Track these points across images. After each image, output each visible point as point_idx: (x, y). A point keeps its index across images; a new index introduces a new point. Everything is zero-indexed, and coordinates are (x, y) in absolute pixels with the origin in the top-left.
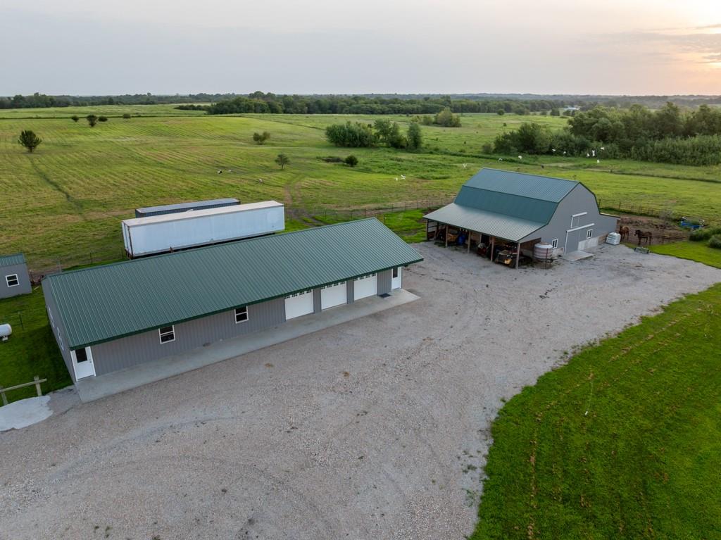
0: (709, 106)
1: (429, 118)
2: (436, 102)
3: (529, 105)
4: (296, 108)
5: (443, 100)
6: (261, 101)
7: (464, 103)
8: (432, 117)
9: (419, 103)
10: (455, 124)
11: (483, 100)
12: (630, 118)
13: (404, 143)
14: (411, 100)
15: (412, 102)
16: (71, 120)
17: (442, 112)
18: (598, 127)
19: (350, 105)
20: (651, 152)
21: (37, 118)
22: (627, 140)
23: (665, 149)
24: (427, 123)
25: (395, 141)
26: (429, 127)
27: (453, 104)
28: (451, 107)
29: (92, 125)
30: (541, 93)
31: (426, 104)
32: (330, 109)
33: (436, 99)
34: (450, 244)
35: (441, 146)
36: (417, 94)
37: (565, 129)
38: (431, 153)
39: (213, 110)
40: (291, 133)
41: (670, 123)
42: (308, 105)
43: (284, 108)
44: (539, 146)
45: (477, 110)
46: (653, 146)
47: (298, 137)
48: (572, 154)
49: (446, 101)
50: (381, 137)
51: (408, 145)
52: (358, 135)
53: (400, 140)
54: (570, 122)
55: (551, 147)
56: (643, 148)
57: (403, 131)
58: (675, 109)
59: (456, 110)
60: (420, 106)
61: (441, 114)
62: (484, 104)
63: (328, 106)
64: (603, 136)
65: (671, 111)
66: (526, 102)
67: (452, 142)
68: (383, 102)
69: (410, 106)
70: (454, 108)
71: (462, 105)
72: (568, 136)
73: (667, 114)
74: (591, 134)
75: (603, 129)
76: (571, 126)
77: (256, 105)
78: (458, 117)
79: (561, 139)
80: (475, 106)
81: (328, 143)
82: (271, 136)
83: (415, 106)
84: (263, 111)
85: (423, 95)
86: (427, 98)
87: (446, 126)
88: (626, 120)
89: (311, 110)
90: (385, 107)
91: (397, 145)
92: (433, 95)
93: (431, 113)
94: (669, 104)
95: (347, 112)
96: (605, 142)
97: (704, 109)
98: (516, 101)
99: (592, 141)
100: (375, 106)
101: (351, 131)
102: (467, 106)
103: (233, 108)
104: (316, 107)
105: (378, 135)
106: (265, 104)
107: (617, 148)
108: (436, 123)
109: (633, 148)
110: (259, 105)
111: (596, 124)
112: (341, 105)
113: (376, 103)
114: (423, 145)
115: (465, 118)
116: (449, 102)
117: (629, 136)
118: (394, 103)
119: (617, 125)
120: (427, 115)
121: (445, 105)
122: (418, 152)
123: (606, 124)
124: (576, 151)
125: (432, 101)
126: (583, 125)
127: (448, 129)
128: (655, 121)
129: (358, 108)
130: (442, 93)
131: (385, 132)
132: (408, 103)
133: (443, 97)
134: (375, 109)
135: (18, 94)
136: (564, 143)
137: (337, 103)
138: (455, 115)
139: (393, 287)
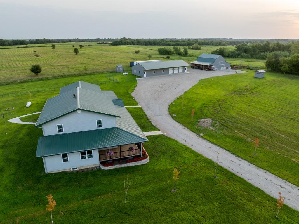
0: (279, 42)
1: (190, 47)
2: (192, 41)
3: (229, 43)
4: (141, 44)
5: (195, 41)
6: (129, 41)
7: (203, 42)
8: (191, 47)
9: (186, 41)
10: (200, 49)
11: (211, 41)
12: (254, 46)
13: (182, 54)
14: (183, 41)
15: (184, 41)
16: (72, 47)
17: (195, 45)
18: (244, 49)
19: (161, 42)
20: (260, 56)
21: (60, 46)
22: (253, 53)
23: (264, 55)
24: (189, 49)
25: (179, 53)
26: (190, 50)
27: (199, 42)
28: (198, 43)
29: (81, 48)
30: (237, 38)
31: (189, 42)
32: (153, 44)
33: (192, 40)
34: (196, 68)
35: (194, 55)
36: (185, 38)
37: (234, 49)
38: (191, 57)
39: (113, 44)
40: (145, 51)
41: (267, 47)
42: (145, 42)
43: (137, 44)
44: (225, 55)
45: (208, 44)
46: (260, 54)
47: (147, 52)
48: (235, 57)
49: (196, 41)
50: (175, 52)
51: (183, 54)
52: (168, 51)
53: (181, 53)
54: (236, 47)
55: (229, 55)
56: (257, 55)
57: (182, 50)
58: (269, 43)
59: (200, 44)
60: (186, 43)
61: (194, 45)
62: (211, 42)
63: (153, 43)
64: (246, 51)
65: (267, 44)
66: (228, 42)
67: (197, 54)
68: (173, 41)
69: (183, 43)
70: (199, 43)
71: (202, 43)
72: (235, 52)
73: (266, 45)
74: (242, 51)
75: (246, 49)
76: (236, 49)
77: (128, 42)
78: (200, 47)
79: (232, 52)
80: (207, 43)
81: (158, 54)
82: (141, 52)
83: (185, 43)
84: (130, 44)
85: (187, 39)
86: (189, 40)
87: (196, 50)
88: (253, 47)
89: (147, 44)
90: (174, 43)
91: (180, 54)
92: (191, 39)
93: (191, 45)
94: (267, 41)
95: (160, 45)
96: (246, 53)
97: (278, 43)
98: (224, 41)
99: (242, 53)
100: (170, 43)
101: (165, 50)
102: (204, 43)
103: (120, 44)
104: (148, 43)
105: (174, 51)
106: (131, 42)
107: (249, 55)
108: (192, 49)
109: (254, 55)
110: (129, 42)
111: (244, 48)
112: (158, 42)
113: (170, 42)
114: (188, 54)
115: (203, 47)
116: (198, 41)
117: (254, 52)
118: (177, 42)
119: (250, 48)
120: (189, 46)
121: (196, 42)
122: (187, 57)
123: (246, 48)
124: (236, 56)
125: (191, 41)
126: (240, 48)
127: (196, 51)
128: (262, 47)
129: (164, 43)
130: (195, 38)
131: (176, 50)
132: (182, 41)
133: (195, 39)
134: (170, 44)
135: (37, 38)
136: (233, 53)
137: (156, 42)
138: (199, 46)
139: (185, 71)
